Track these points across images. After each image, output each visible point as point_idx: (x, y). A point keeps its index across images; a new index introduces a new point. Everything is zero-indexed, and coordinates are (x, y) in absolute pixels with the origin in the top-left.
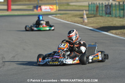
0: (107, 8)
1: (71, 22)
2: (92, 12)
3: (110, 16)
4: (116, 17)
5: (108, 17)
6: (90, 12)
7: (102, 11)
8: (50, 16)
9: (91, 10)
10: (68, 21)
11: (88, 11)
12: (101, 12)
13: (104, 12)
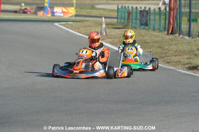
0: (143, 15)
1: (83, 34)
2: (123, 21)
3: (147, 28)
4: (154, 30)
5: (144, 29)
6: (119, 20)
7: (136, 19)
8: (56, 24)
9: (121, 18)
10: (79, 32)
11: (117, 18)
12: (134, 21)
13: (138, 21)
